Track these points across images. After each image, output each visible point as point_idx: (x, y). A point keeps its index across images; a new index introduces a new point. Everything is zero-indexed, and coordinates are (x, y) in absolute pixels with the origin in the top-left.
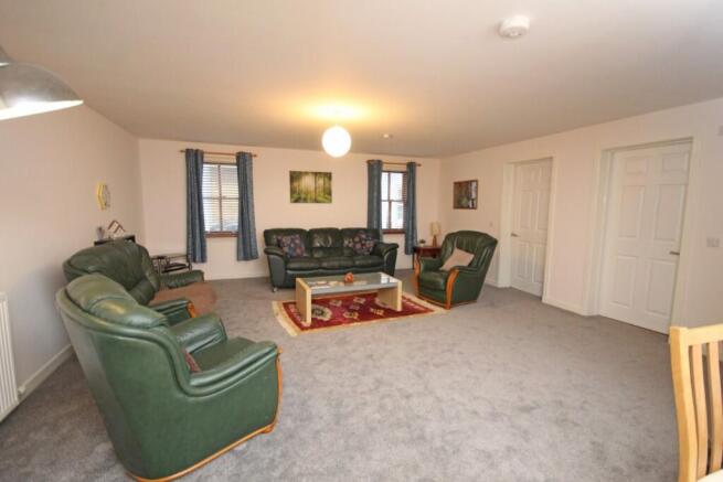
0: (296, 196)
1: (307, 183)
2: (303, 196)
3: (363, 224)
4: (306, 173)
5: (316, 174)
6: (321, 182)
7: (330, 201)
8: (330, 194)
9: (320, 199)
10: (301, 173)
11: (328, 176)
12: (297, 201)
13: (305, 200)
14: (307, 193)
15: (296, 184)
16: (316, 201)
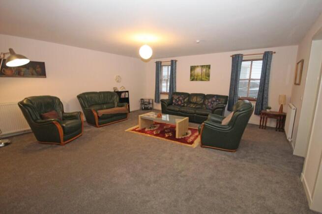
0: (192, 78)
1: (198, 71)
2: (196, 78)
3: (226, 93)
4: (198, 66)
5: (202, 66)
6: (204, 70)
7: (209, 80)
8: (209, 76)
9: (203, 79)
10: (195, 66)
11: (209, 67)
12: (192, 80)
13: (196, 80)
14: (197, 76)
15: (193, 72)
16: (202, 80)
